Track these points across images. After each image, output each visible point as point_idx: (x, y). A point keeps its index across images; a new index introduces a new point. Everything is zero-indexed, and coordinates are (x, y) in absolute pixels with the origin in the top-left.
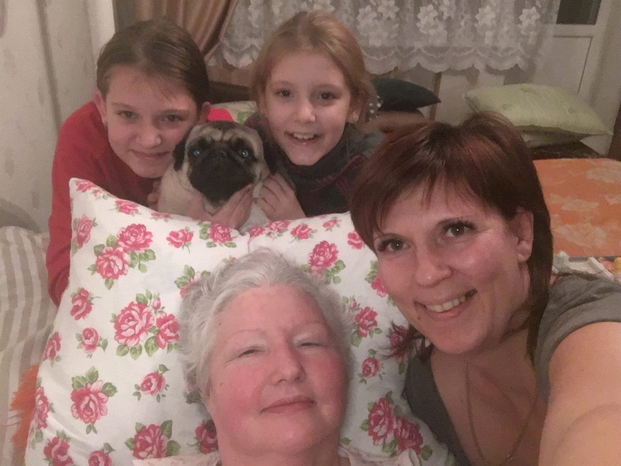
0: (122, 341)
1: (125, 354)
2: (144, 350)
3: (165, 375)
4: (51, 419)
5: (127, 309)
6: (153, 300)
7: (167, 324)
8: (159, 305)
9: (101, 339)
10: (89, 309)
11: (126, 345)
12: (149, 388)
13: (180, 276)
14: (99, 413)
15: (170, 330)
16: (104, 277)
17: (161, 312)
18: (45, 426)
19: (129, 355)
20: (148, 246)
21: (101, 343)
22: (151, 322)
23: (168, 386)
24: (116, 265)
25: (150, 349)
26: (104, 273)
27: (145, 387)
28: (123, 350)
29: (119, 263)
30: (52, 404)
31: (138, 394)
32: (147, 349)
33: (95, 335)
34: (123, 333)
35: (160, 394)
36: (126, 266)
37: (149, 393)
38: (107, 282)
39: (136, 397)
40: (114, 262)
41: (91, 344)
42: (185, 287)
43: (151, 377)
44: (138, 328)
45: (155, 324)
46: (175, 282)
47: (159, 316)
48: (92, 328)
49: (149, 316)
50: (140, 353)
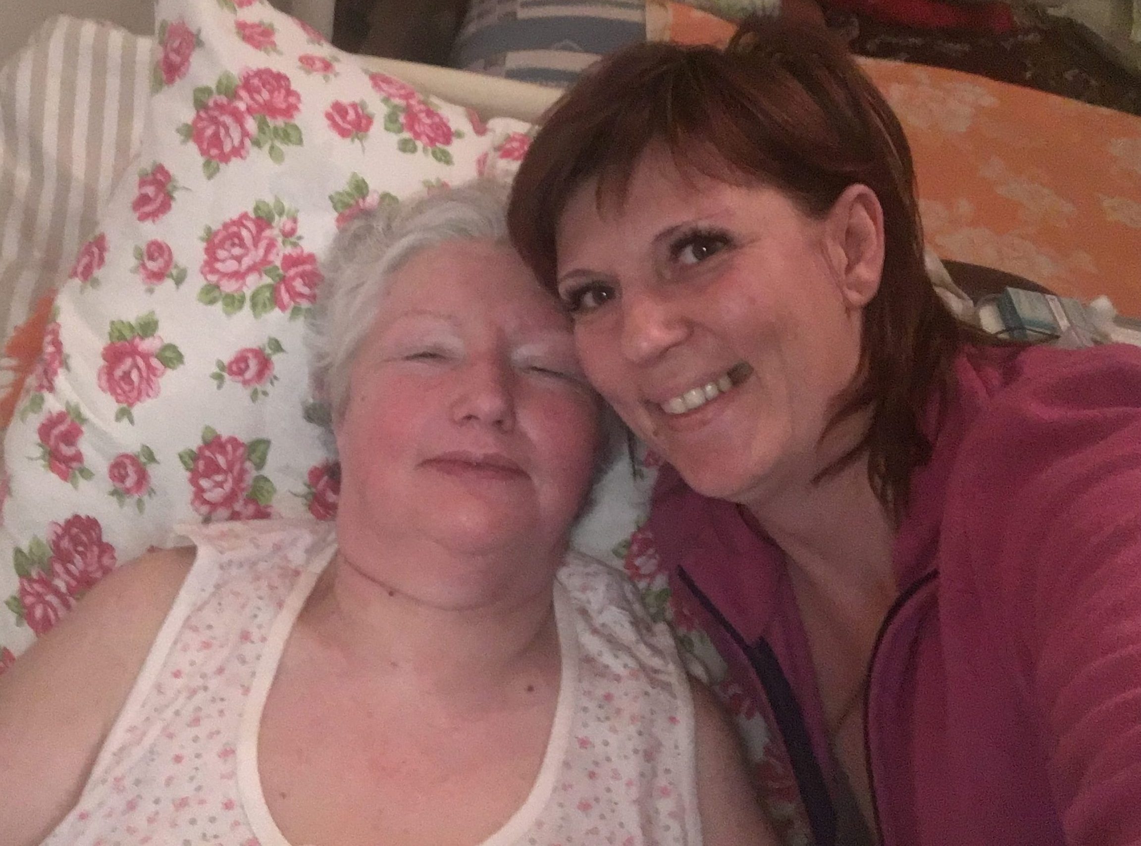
0: (213, 278)
1: (212, 302)
2: (248, 304)
3: (276, 359)
4: (61, 380)
5: (233, 223)
6: (284, 218)
7: (300, 269)
8: (293, 232)
9: (176, 266)
10: (165, 206)
11: (217, 287)
12: (241, 372)
13: (340, 190)
14: (144, 393)
15: (304, 280)
16: (204, 152)
17: (295, 245)
18: (51, 389)
19: (219, 305)
20: (291, 116)
21: (174, 272)
22: (271, 257)
23: (276, 378)
24: (230, 137)
25: (260, 307)
26: (205, 146)
27: (234, 368)
28: (210, 294)
29: (236, 134)
30: (68, 356)
31: (219, 378)
32: (254, 306)
33: (166, 257)
34: (219, 266)
35: (259, 388)
36: (248, 142)
37: (239, 382)
38: (207, 164)
39: (215, 383)
40: (227, 129)
41: (156, 270)
42: (347, 212)
43: (250, 355)
44: (247, 262)
45: (278, 263)
46: (331, 198)
47: (288, 250)
48: (165, 243)
49: (271, 245)
50: (240, 307)
